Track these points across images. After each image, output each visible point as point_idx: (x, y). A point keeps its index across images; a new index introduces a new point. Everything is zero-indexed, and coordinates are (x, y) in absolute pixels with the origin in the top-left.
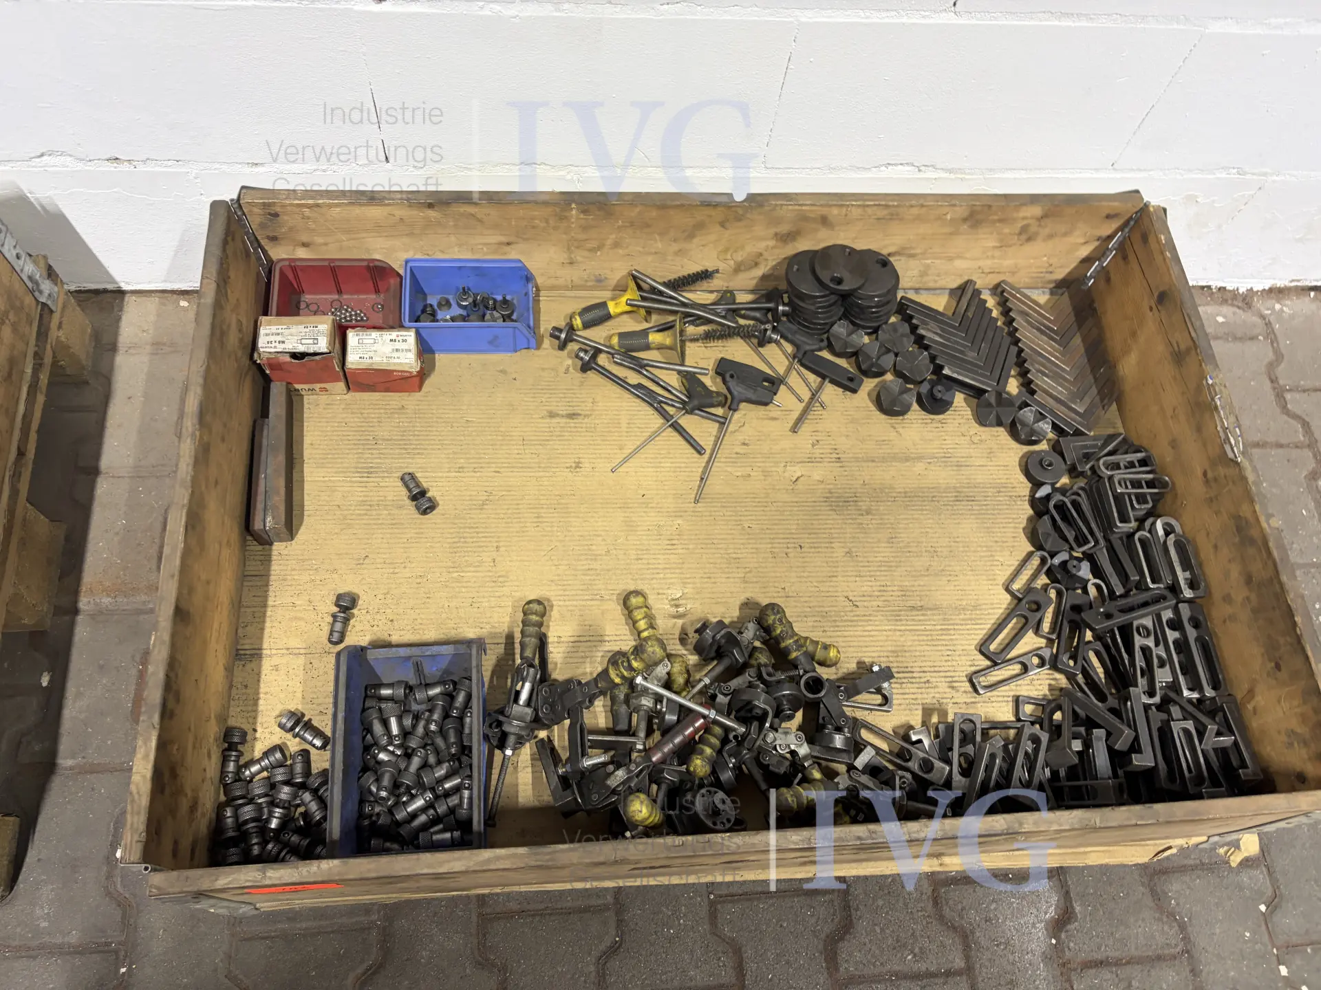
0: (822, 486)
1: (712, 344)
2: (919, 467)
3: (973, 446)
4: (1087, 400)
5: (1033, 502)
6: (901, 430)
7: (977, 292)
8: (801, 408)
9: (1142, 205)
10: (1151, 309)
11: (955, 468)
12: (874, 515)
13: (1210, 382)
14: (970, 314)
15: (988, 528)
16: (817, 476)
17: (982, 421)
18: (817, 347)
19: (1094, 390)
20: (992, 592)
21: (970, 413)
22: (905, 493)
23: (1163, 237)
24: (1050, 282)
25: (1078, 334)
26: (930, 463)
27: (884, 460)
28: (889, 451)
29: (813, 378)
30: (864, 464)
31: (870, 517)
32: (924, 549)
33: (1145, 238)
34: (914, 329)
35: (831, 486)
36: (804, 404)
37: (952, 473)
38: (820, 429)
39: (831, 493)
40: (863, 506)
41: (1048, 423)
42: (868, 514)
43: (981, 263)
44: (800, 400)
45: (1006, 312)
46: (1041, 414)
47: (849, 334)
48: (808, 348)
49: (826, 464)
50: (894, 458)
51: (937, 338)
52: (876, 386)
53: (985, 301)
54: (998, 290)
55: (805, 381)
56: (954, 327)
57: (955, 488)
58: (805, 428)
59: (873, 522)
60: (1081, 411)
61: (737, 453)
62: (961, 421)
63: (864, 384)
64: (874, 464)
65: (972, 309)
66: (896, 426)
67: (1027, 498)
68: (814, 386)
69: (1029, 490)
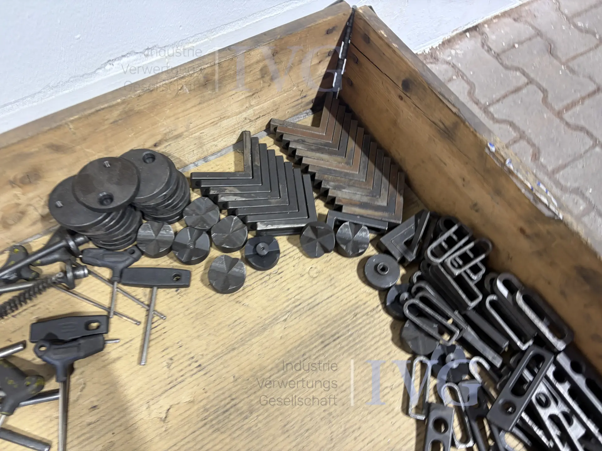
0: (196, 407)
1: (20, 310)
2: (278, 330)
3: (314, 282)
4: (384, 193)
5: (387, 310)
6: (246, 302)
7: (254, 141)
8: (141, 332)
9: (351, 11)
10: (401, 98)
11: (309, 313)
12: (258, 409)
13: (493, 149)
14: (257, 163)
15: (363, 358)
16: (185, 397)
17: (311, 253)
18: (131, 260)
19: (385, 180)
20: (397, 425)
21: (298, 251)
22: (277, 366)
23: (383, 32)
24: (307, 104)
25: (350, 139)
26: (285, 320)
27: (243, 341)
28: (244, 329)
29: (141, 292)
30: (225, 358)
31: (255, 415)
32: (318, 419)
33: (367, 39)
34: (215, 199)
35: (204, 402)
36: (142, 326)
37: (308, 319)
38: (168, 344)
39: (206, 410)
40: (243, 406)
41: (365, 230)
42: (251, 413)
43: (245, 115)
44: (138, 323)
45: (285, 147)
46: (356, 224)
47: (157, 232)
48: (121, 266)
49: (190, 380)
50: (252, 334)
51: (239, 199)
52: (205, 269)
53: (265, 145)
54: (271, 129)
55: (134, 298)
56: (249, 181)
57: (317, 333)
58: (154, 351)
59: (260, 418)
60: (385, 204)
61: (89, 424)
62: (294, 263)
63: (193, 273)
64: (236, 352)
65: (257, 157)
66: (240, 299)
67: (380, 307)
68: (146, 300)
69: (378, 298)
